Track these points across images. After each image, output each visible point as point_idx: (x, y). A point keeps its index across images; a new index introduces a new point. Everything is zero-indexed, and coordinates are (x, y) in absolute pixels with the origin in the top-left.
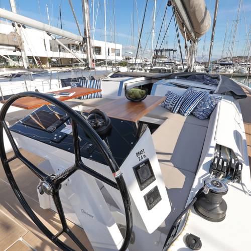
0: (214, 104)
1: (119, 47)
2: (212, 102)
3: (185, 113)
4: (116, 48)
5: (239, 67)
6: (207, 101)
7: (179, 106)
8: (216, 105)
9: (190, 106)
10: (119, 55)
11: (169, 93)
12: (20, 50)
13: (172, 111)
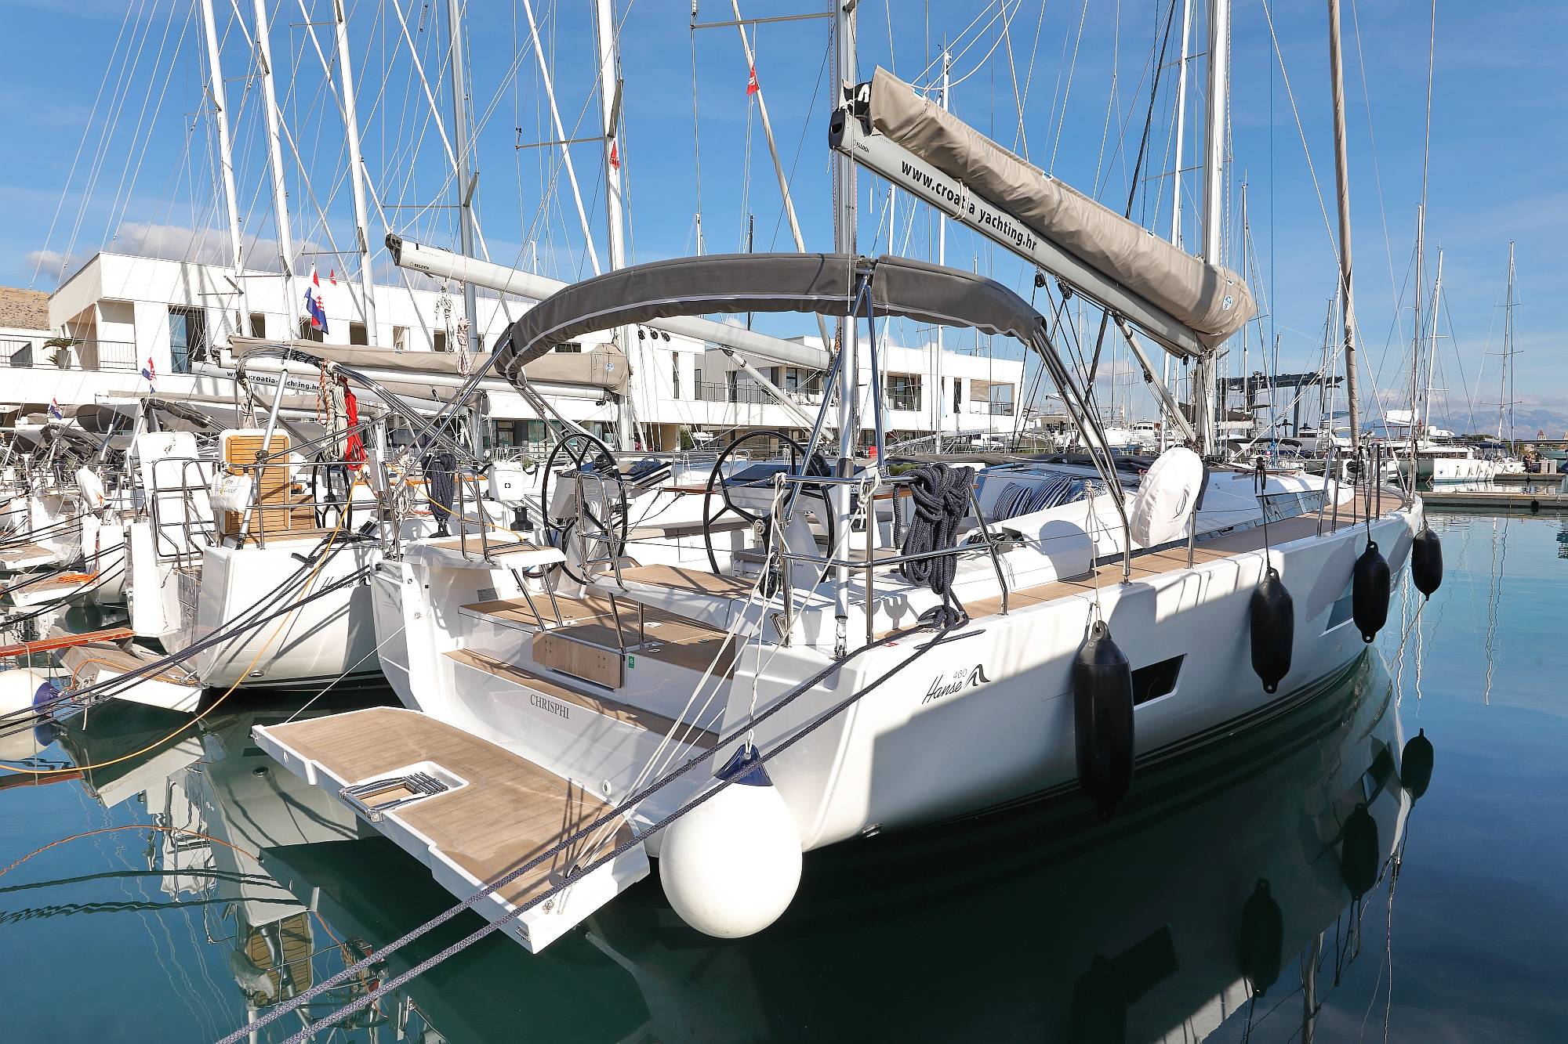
4: (996, 378)
10: (1009, 411)
12: (617, 399)
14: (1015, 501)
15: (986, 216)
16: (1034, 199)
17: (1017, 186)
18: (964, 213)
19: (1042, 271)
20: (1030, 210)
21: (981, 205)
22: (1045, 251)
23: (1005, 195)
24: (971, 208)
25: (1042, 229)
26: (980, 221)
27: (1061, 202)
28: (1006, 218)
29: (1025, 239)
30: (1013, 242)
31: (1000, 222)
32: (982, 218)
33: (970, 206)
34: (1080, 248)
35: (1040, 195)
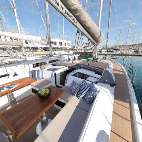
0: (95, 95)
1: (70, 42)
2: (94, 94)
3: (80, 97)
5: (122, 50)
6: (91, 92)
7: (77, 92)
8: (96, 96)
9: (82, 94)
11: (74, 82)
13: (73, 95)
14: (75, 90)
15: (67, 12)
16: (78, 10)
17: (74, 4)
18: (61, 10)
19: (78, 30)
20: (77, 13)
21: (65, 8)
22: (79, 25)
23: (71, 6)
24: (62, 9)
25: (78, 19)
26: (65, 14)
27: (83, 12)
28: (71, 15)
29: (75, 21)
30: (73, 21)
31: (70, 15)
32: (66, 12)
33: (62, 8)
34: (85, 25)
35: (79, 9)
